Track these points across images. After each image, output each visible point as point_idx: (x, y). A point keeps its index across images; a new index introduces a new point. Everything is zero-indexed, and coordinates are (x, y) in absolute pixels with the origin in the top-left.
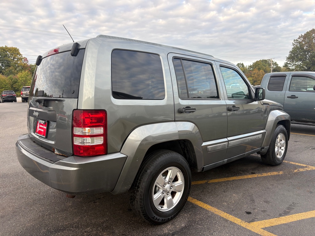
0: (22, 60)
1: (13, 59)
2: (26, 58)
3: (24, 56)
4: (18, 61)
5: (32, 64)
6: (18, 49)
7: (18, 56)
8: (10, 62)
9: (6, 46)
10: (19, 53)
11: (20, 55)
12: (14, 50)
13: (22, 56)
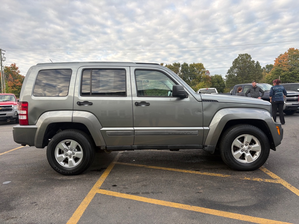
0: (205, 73)
1: (199, 73)
2: (208, 71)
3: (206, 70)
4: (202, 74)
5: (213, 76)
6: (203, 64)
7: (202, 70)
8: (196, 75)
9: (194, 63)
10: (203, 67)
11: (204, 69)
12: (200, 65)
13: (205, 70)
